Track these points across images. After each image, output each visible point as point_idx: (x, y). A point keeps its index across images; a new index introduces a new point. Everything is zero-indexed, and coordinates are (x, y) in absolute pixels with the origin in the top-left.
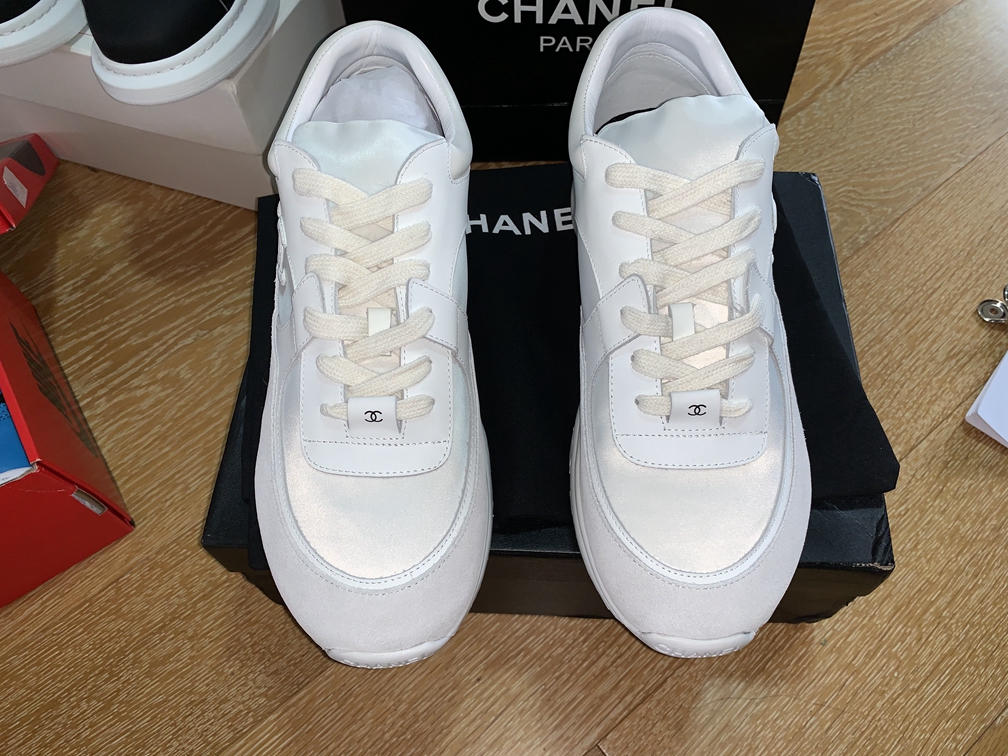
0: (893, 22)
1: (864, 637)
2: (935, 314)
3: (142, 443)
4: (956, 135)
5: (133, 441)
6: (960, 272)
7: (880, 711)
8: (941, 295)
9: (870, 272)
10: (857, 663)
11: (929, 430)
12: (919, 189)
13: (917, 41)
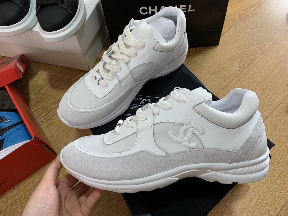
0: (248, 8)
2: (268, 83)
3: (57, 133)
4: (269, 36)
5: (54, 133)
6: (274, 72)
7: (265, 189)
8: (270, 78)
9: (249, 73)
11: (270, 114)
12: (260, 51)
13: (255, 12)
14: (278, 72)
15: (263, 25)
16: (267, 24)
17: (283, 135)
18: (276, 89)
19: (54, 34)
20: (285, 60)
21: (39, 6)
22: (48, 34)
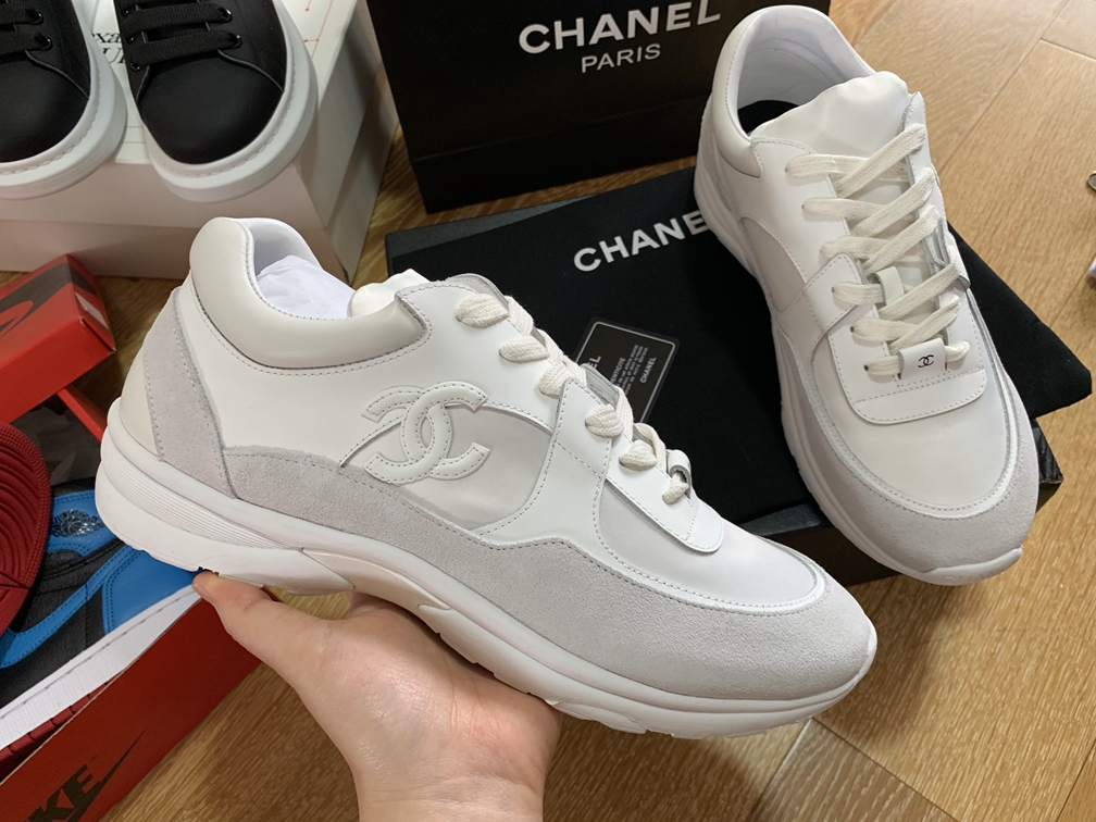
4: (975, 76)
6: (1015, 205)
15: (947, 40)
21: (144, 67)
22: (198, 174)
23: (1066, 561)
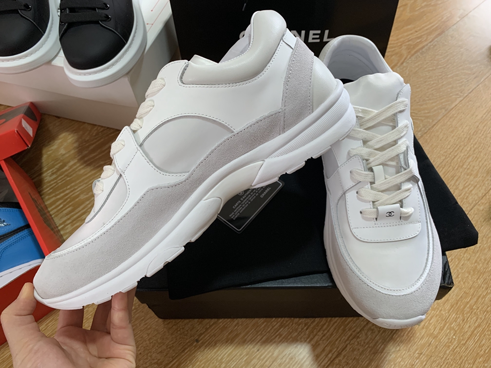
0: (424, 35)
1: (437, 321)
2: (456, 168)
4: (458, 85)
6: (466, 148)
7: (448, 355)
8: (458, 158)
10: (435, 333)
12: (444, 110)
13: (436, 43)
14: (473, 149)
15: (448, 67)
16: (455, 64)
17: (480, 260)
18: (468, 179)
19: (90, 74)
20: (485, 128)
21: (65, 24)
22: (80, 74)
23: (459, 325)
